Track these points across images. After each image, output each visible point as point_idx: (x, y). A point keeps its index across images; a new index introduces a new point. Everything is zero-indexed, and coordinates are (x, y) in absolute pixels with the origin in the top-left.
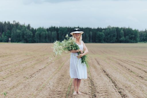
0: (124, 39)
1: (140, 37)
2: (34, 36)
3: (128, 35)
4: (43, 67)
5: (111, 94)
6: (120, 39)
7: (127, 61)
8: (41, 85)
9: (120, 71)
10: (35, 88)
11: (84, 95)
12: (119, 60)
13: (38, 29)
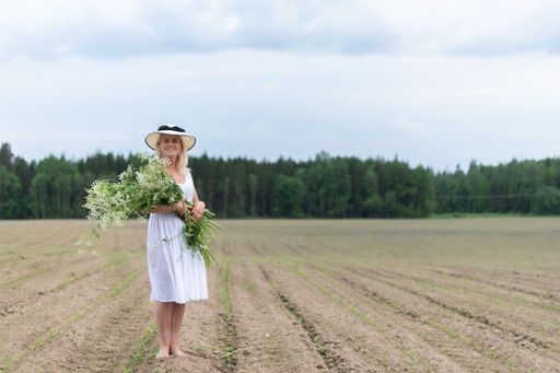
0: (380, 204)
1: (437, 194)
2: (24, 191)
3: (392, 187)
4: (54, 287)
5: (289, 357)
6: (364, 204)
7: (377, 273)
8: (41, 334)
9: (343, 297)
10: (20, 343)
11: (196, 358)
12: (346, 268)
13: (41, 163)
